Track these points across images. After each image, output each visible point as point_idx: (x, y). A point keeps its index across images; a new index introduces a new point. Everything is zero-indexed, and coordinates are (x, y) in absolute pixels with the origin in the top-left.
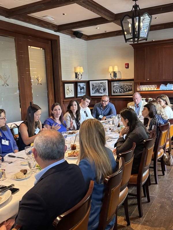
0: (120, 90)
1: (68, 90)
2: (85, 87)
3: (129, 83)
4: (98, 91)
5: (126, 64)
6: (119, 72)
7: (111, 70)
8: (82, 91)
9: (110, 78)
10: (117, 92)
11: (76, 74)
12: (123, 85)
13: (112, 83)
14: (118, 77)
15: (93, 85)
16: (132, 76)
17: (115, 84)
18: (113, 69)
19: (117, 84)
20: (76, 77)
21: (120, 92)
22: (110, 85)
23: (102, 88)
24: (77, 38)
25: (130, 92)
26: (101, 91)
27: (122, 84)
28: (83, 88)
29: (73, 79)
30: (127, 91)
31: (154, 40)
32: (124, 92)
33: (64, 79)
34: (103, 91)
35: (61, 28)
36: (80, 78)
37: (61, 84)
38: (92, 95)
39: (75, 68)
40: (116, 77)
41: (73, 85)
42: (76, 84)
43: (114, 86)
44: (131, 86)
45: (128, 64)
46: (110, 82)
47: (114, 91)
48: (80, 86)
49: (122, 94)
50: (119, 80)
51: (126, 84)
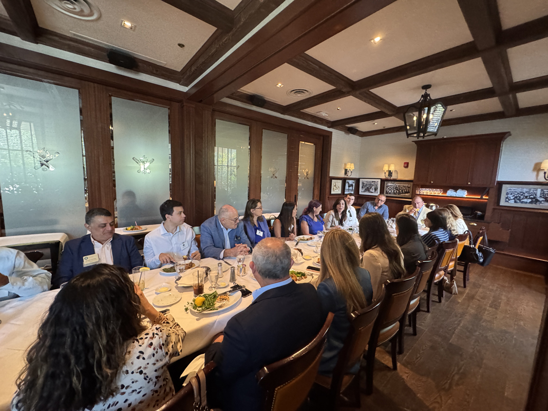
0: (394, 191)
1: (335, 186)
2: (354, 184)
3: (406, 185)
4: (368, 190)
5: (405, 163)
6: (396, 171)
7: (386, 168)
8: (351, 188)
9: (383, 177)
10: (390, 193)
11: (346, 170)
12: (399, 186)
13: (386, 182)
14: (394, 177)
15: (363, 183)
16: (411, 177)
17: (389, 184)
18: (389, 167)
19: (392, 184)
20: (346, 173)
21: (394, 194)
22: (383, 184)
23: (373, 187)
24: (350, 134)
25: (406, 194)
26: (371, 190)
27: (397, 184)
28: (352, 185)
29: (342, 175)
30: (403, 193)
31: (445, 137)
32: (399, 193)
33: (331, 175)
34: (374, 190)
35: (334, 124)
36: (349, 175)
37: (328, 179)
38: (360, 193)
39: (345, 165)
40: (391, 176)
41: (341, 181)
42: (344, 180)
43: (388, 186)
44: (409, 188)
45: (408, 164)
46: (383, 181)
47: (386, 191)
48: (348, 183)
49: (397, 196)
50: (395, 180)
51: (402, 185)
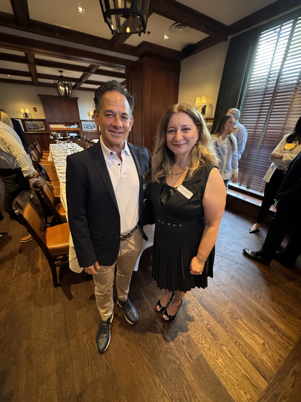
0: (33, 127)
3: (40, 123)
6: (29, 113)
7: (23, 111)
9: (22, 118)
10: (31, 129)
12: (35, 124)
13: (25, 121)
14: (30, 117)
16: (43, 117)
17: (28, 123)
18: (25, 111)
19: (30, 123)
21: (34, 129)
22: (23, 123)
25: (42, 129)
27: (34, 122)
30: (39, 128)
32: (37, 128)
40: (28, 117)
43: (28, 124)
44: (42, 124)
45: (36, 108)
46: (23, 120)
47: (28, 128)
49: (36, 130)
50: (31, 120)
51: (38, 123)
